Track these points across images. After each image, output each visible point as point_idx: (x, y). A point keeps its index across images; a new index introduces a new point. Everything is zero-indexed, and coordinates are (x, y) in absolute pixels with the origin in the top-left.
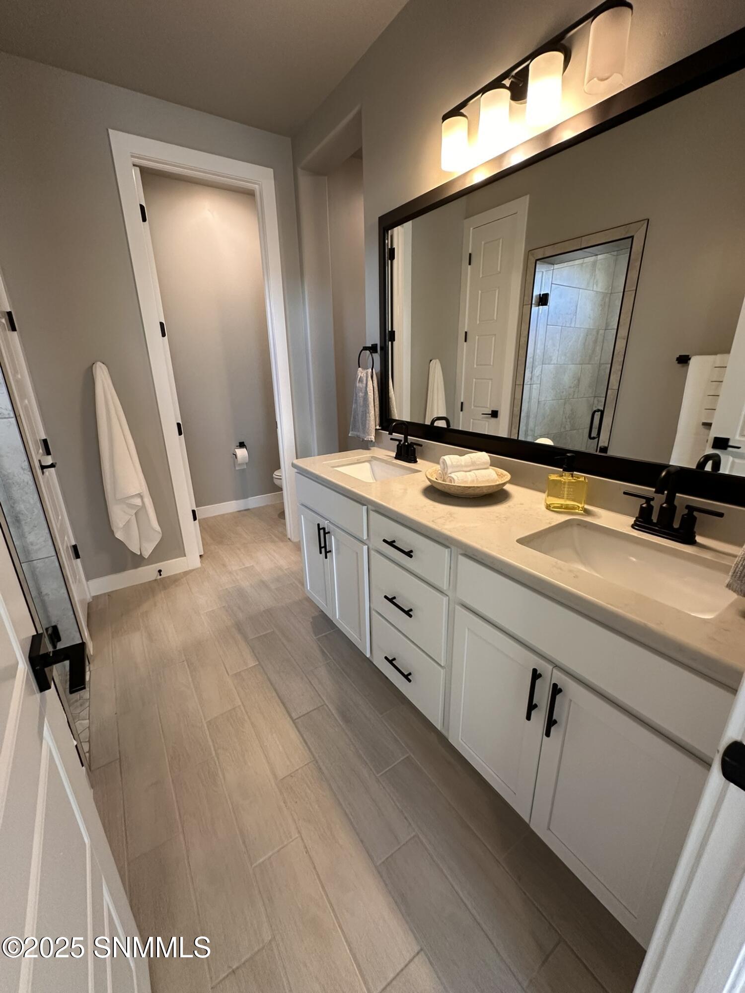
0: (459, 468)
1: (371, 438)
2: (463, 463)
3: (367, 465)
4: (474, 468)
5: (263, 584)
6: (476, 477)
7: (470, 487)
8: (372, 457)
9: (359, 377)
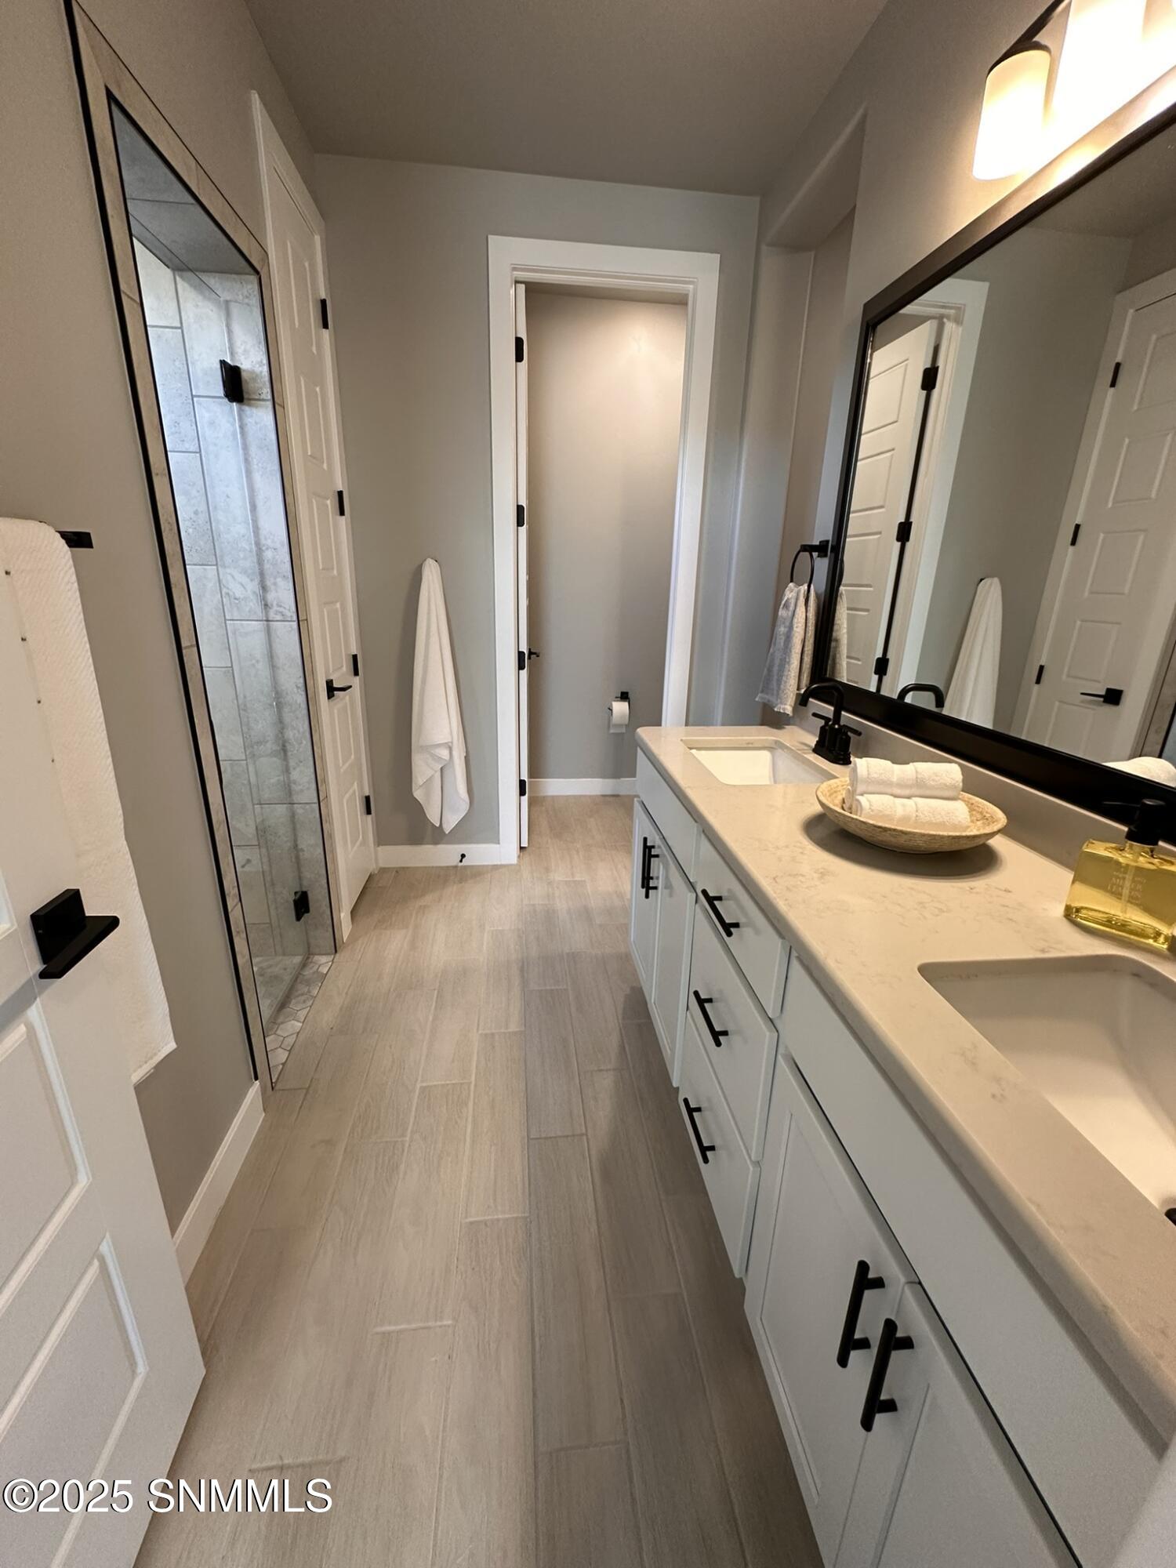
0: (883, 787)
1: (784, 709)
2: (895, 780)
3: (766, 755)
4: (918, 792)
5: (586, 914)
6: (917, 811)
7: (885, 829)
8: (776, 742)
9: (786, 599)
